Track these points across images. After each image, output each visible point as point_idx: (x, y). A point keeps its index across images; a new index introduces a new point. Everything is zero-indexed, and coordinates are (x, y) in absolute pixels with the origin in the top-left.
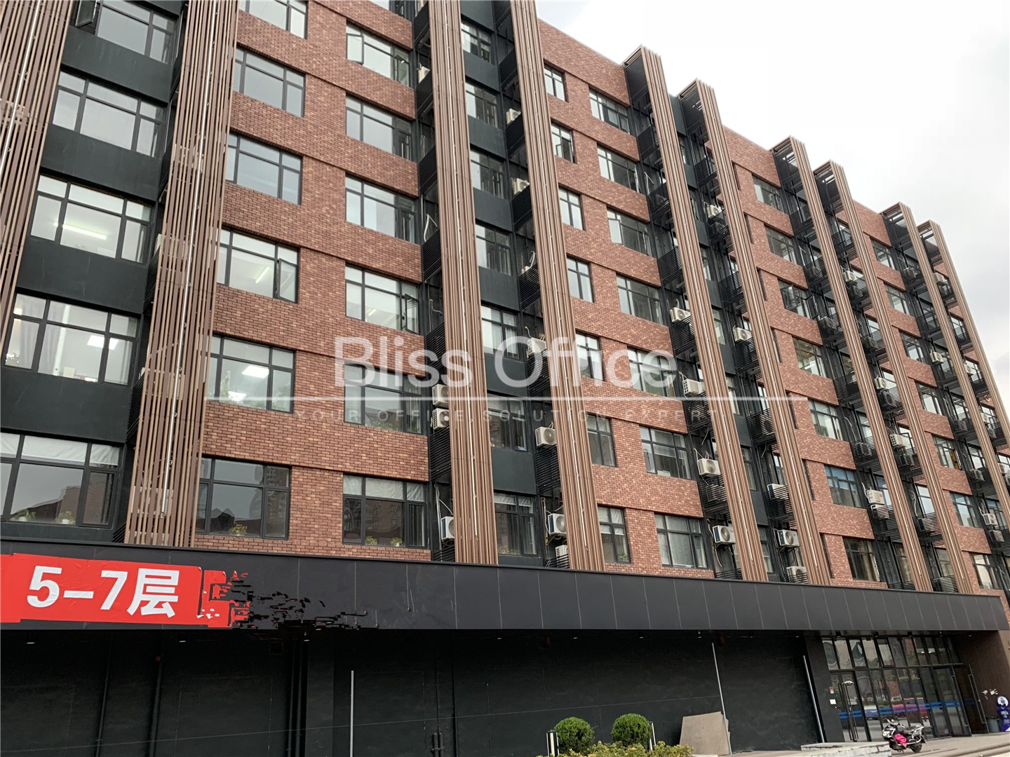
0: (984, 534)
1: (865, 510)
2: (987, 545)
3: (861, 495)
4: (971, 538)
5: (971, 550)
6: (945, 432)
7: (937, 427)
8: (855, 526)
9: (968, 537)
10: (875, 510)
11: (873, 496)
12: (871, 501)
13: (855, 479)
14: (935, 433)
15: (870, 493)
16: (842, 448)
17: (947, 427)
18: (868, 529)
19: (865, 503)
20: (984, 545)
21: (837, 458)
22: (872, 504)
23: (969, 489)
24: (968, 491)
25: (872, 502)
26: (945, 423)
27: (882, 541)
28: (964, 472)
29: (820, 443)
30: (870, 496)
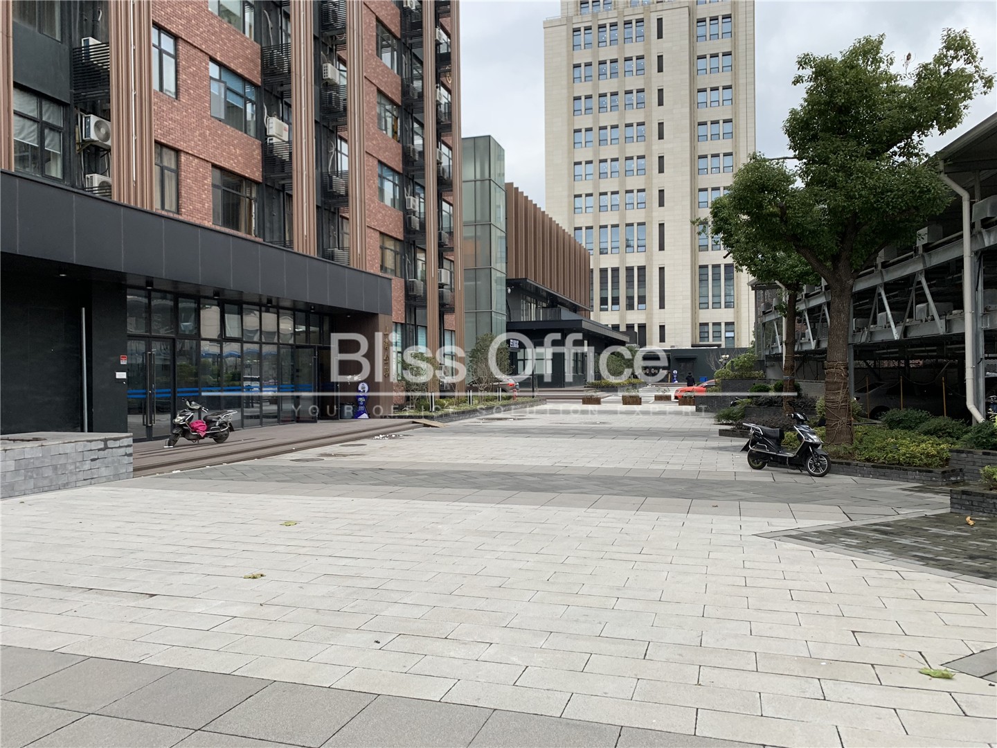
0: (402, 218)
1: (258, 142)
2: (402, 230)
3: (259, 121)
4: (387, 218)
5: (382, 230)
6: (393, 93)
7: (386, 82)
8: (236, 157)
9: (384, 216)
10: (272, 144)
11: (275, 126)
12: (270, 132)
13: (256, 97)
14: (382, 89)
15: (271, 121)
16: (247, 48)
17: (397, 89)
18: (256, 167)
19: (262, 132)
20: (399, 229)
21: (234, 58)
22: (270, 136)
23: (401, 165)
24: (399, 168)
25: (270, 134)
26: (396, 82)
27: (272, 188)
28: (401, 145)
29: (211, 25)
30: (271, 125)
